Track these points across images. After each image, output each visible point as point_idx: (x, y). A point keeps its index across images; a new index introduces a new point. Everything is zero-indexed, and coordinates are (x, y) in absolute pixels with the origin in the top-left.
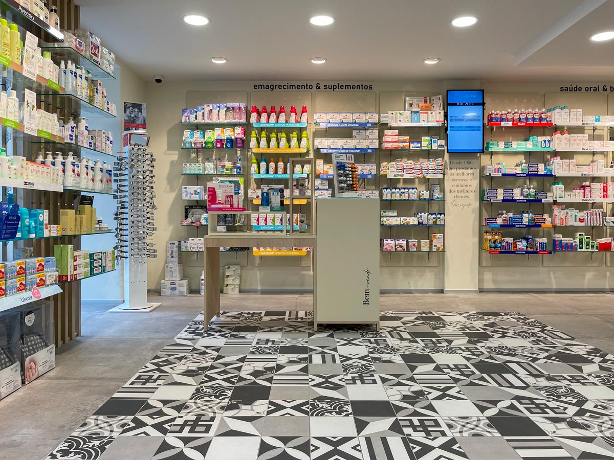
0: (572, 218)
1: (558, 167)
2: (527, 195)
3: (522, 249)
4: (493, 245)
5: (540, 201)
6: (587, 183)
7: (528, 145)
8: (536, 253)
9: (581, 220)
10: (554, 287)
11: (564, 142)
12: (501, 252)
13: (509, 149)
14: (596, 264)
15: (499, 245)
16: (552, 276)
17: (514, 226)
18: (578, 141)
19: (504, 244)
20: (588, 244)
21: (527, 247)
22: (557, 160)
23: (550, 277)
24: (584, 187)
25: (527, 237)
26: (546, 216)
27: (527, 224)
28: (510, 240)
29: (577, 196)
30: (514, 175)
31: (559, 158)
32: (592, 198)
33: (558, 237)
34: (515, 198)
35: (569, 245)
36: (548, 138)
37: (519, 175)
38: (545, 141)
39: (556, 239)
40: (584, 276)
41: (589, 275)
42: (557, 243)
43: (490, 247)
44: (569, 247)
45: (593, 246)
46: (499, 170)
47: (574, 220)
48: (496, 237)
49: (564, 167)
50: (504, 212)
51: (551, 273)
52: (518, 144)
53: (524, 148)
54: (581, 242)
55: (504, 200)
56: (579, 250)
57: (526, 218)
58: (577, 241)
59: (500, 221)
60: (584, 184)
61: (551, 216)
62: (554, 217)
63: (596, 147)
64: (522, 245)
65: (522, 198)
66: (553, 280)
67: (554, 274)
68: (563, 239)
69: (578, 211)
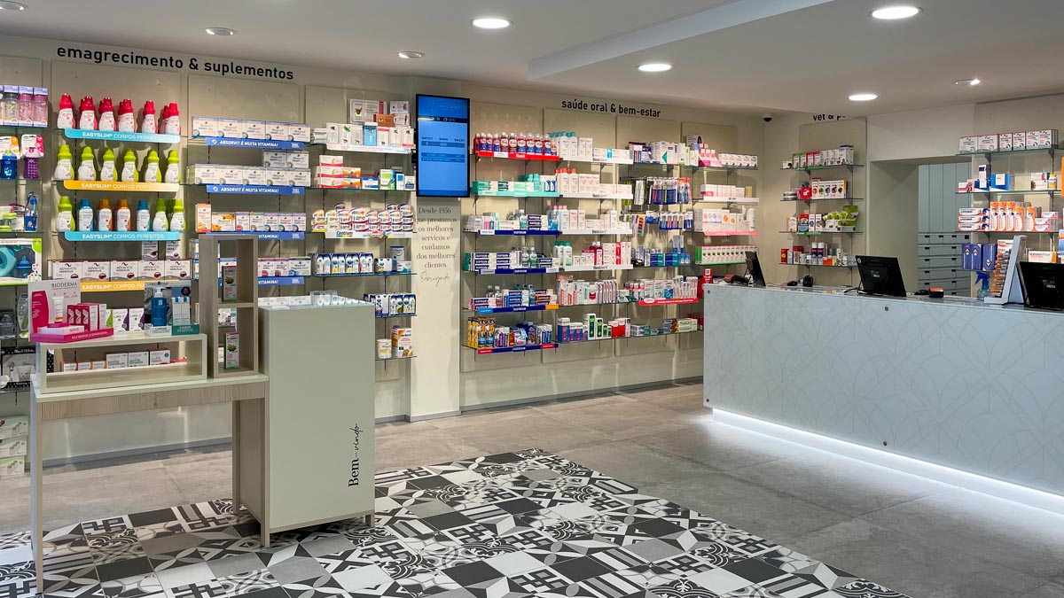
0: (581, 293)
1: (565, 220)
2: (528, 262)
3: (522, 343)
4: (483, 340)
5: (544, 270)
6: (598, 244)
7: (528, 189)
8: (539, 347)
9: (592, 297)
10: (556, 392)
11: (572, 184)
12: (494, 351)
13: (504, 193)
14: (605, 355)
15: (491, 339)
16: (553, 376)
17: (510, 309)
18: (587, 184)
19: (497, 337)
20: (599, 330)
21: (527, 339)
22: (562, 211)
23: (551, 379)
24: (594, 249)
25: (525, 323)
26: (550, 292)
27: (527, 305)
28: (505, 330)
29: (586, 263)
30: (510, 232)
31: (565, 207)
32: (605, 265)
33: (565, 321)
34: (512, 267)
35: (578, 332)
36: (552, 178)
37: (517, 233)
38: (549, 182)
39: (563, 324)
40: (590, 372)
41: (597, 370)
42: (565, 330)
43: (479, 343)
44: (579, 335)
45: (605, 332)
46: (490, 225)
47: (583, 296)
48: (487, 327)
49: (572, 220)
50: (497, 288)
51: (553, 372)
52: (515, 186)
53: (523, 192)
54: (592, 328)
55: (498, 271)
56: (589, 339)
57: (526, 296)
58: (588, 325)
59: (492, 304)
60: (594, 244)
61: (556, 292)
62: (559, 293)
63: (608, 192)
64: (521, 337)
65: (521, 267)
66: (555, 383)
67: (556, 373)
68: (571, 324)
69: (588, 283)
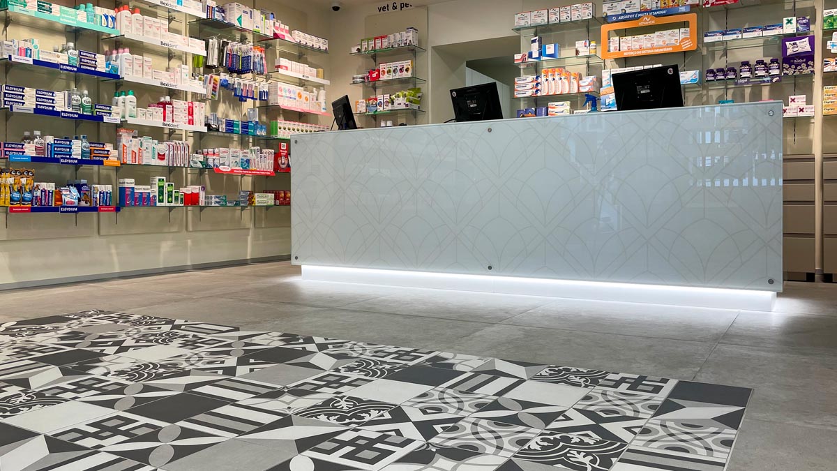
0: (148, 152)
1: (127, 65)
2: (79, 106)
3: (72, 203)
4: (16, 195)
5: (101, 118)
6: (168, 99)
7: (79, 18)
8: (94, 209)
9: (161, 157)
11: (135, 25)
12: (33, 210)
13: (45, 16)
14: (174, 229)
15: (28, 196)
16: (113, 251)
17: (57, 160)
18: (154, 29)
19: (39, 193)
20: (170, 195)
21: (79, 200)
22: (125, 54)
23: (110, 254)
24: (164, 105)
26: (109, 147)
27: (79, 158)
28: (50, 187)
29: (153, 117)
30: (56, 66)
31: (127, 50)
33: (129, 182)
34: (58, 109)
35: (145, 196)
36: (111, 13)
38: (106, 17)
39: (126, 185)
40: (159, 248)
41: (166, 246)
42: (128, 192)
44: (145, 200)
45: (176, 198)
46: (27, 52)
47: (150, 155)
48: (23, 181)
49: (136, 67)
50: (37, 133)
52: (61, 11)
54: (161, 192)
55: (37, 111)
56: (158, 204)
57: (77, 148)
58: (156, 189)
59: (30, 150)
60: (162, 100)
63: (178, 43)
64: (70, 195)
65: (70, 110)
66: (115, 259)
67: (117, 248)
68: (136, 187)
69: (156, 141)
